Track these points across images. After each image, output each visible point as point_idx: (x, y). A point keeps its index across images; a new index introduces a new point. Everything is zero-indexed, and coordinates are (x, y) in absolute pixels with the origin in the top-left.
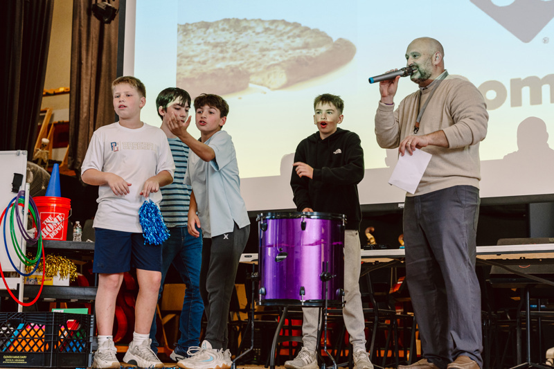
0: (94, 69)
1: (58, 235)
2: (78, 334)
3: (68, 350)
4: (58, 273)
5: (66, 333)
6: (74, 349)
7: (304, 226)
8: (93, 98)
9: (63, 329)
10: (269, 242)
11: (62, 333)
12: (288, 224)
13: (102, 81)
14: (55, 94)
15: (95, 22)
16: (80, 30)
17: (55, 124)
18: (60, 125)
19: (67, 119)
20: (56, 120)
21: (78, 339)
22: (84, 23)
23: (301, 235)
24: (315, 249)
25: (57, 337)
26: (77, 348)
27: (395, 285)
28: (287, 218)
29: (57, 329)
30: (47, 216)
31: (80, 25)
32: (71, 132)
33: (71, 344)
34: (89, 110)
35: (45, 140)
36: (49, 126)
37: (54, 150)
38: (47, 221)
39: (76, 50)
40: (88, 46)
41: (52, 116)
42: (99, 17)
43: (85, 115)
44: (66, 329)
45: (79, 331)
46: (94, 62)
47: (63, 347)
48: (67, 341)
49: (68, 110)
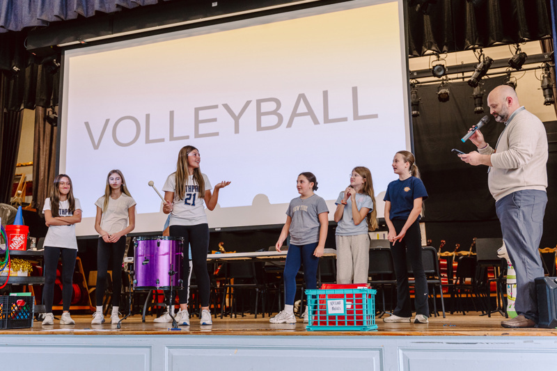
0: (48, 152)
1: (21, 247)
2: (25, 308)
3: (18, 318)
4: (21, 269)
5: (16, 308)
6: (22, 317)
7: (159, 244)
8: (47, 168)
9: (14, 305)
10: (140, 253)
11: (14, 308)
12: (150, 243)
13: (52, 159)
14: (26, 165)
15: (48, 126)
16: (39, 130)
17: (27, 183)
18: (29, 184)
19: (31, 180)
20: (28, 180)
21: (24, 311)
22: (42, 126)
23: (158, 250)
24: (167, 256)
25: (10, 311)
26: (24, 317)
27: (217, 269)
28: (150, 240)
29: (10, 305)
30: (14, 236)
31: (39, 127)
32: (34, 188)
33: (20, 314)
34: (44, 175)
35: (19, 192)
36: (24, 183)
37: (26, 197)
38: (14, 239)
39: (37, 141)
40: (44, 138)
41: (25, 178)
42: (50, 123)
43: (42, 178)
44: (16, 305)
45: (26, 306)
46: (48, 148)
47: (14, 316)
48: (17, 313)
49: (32, 175)
